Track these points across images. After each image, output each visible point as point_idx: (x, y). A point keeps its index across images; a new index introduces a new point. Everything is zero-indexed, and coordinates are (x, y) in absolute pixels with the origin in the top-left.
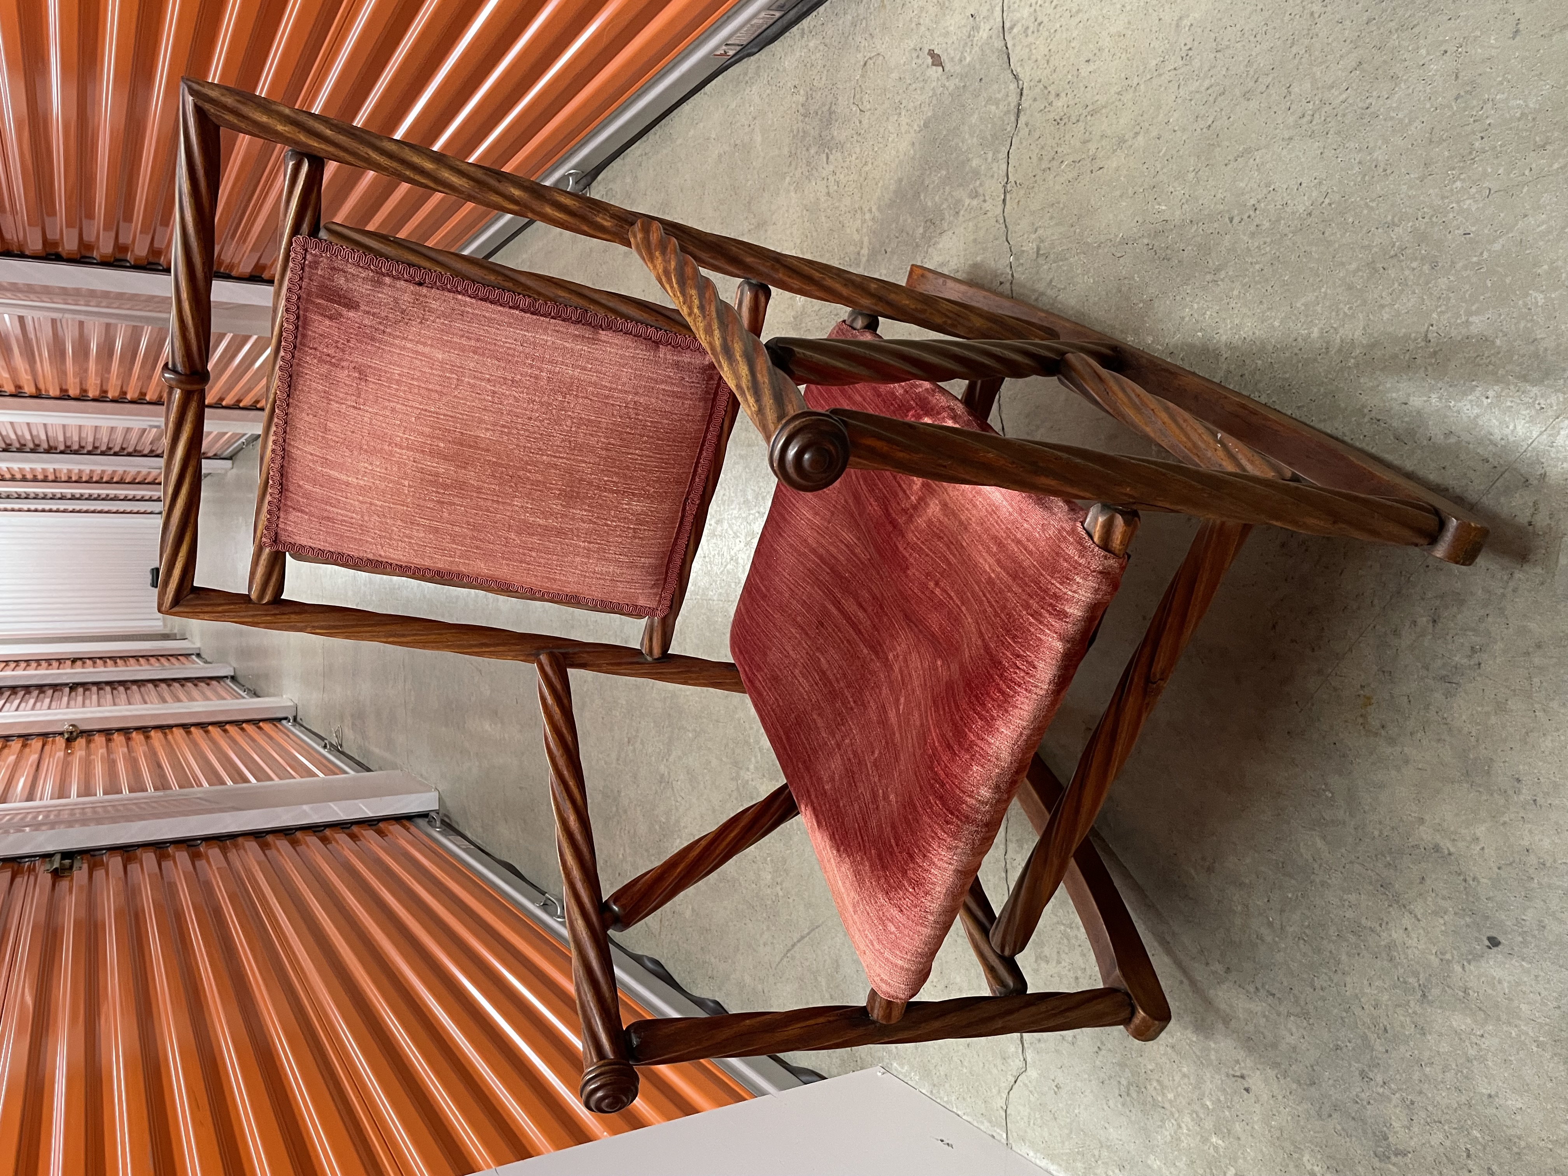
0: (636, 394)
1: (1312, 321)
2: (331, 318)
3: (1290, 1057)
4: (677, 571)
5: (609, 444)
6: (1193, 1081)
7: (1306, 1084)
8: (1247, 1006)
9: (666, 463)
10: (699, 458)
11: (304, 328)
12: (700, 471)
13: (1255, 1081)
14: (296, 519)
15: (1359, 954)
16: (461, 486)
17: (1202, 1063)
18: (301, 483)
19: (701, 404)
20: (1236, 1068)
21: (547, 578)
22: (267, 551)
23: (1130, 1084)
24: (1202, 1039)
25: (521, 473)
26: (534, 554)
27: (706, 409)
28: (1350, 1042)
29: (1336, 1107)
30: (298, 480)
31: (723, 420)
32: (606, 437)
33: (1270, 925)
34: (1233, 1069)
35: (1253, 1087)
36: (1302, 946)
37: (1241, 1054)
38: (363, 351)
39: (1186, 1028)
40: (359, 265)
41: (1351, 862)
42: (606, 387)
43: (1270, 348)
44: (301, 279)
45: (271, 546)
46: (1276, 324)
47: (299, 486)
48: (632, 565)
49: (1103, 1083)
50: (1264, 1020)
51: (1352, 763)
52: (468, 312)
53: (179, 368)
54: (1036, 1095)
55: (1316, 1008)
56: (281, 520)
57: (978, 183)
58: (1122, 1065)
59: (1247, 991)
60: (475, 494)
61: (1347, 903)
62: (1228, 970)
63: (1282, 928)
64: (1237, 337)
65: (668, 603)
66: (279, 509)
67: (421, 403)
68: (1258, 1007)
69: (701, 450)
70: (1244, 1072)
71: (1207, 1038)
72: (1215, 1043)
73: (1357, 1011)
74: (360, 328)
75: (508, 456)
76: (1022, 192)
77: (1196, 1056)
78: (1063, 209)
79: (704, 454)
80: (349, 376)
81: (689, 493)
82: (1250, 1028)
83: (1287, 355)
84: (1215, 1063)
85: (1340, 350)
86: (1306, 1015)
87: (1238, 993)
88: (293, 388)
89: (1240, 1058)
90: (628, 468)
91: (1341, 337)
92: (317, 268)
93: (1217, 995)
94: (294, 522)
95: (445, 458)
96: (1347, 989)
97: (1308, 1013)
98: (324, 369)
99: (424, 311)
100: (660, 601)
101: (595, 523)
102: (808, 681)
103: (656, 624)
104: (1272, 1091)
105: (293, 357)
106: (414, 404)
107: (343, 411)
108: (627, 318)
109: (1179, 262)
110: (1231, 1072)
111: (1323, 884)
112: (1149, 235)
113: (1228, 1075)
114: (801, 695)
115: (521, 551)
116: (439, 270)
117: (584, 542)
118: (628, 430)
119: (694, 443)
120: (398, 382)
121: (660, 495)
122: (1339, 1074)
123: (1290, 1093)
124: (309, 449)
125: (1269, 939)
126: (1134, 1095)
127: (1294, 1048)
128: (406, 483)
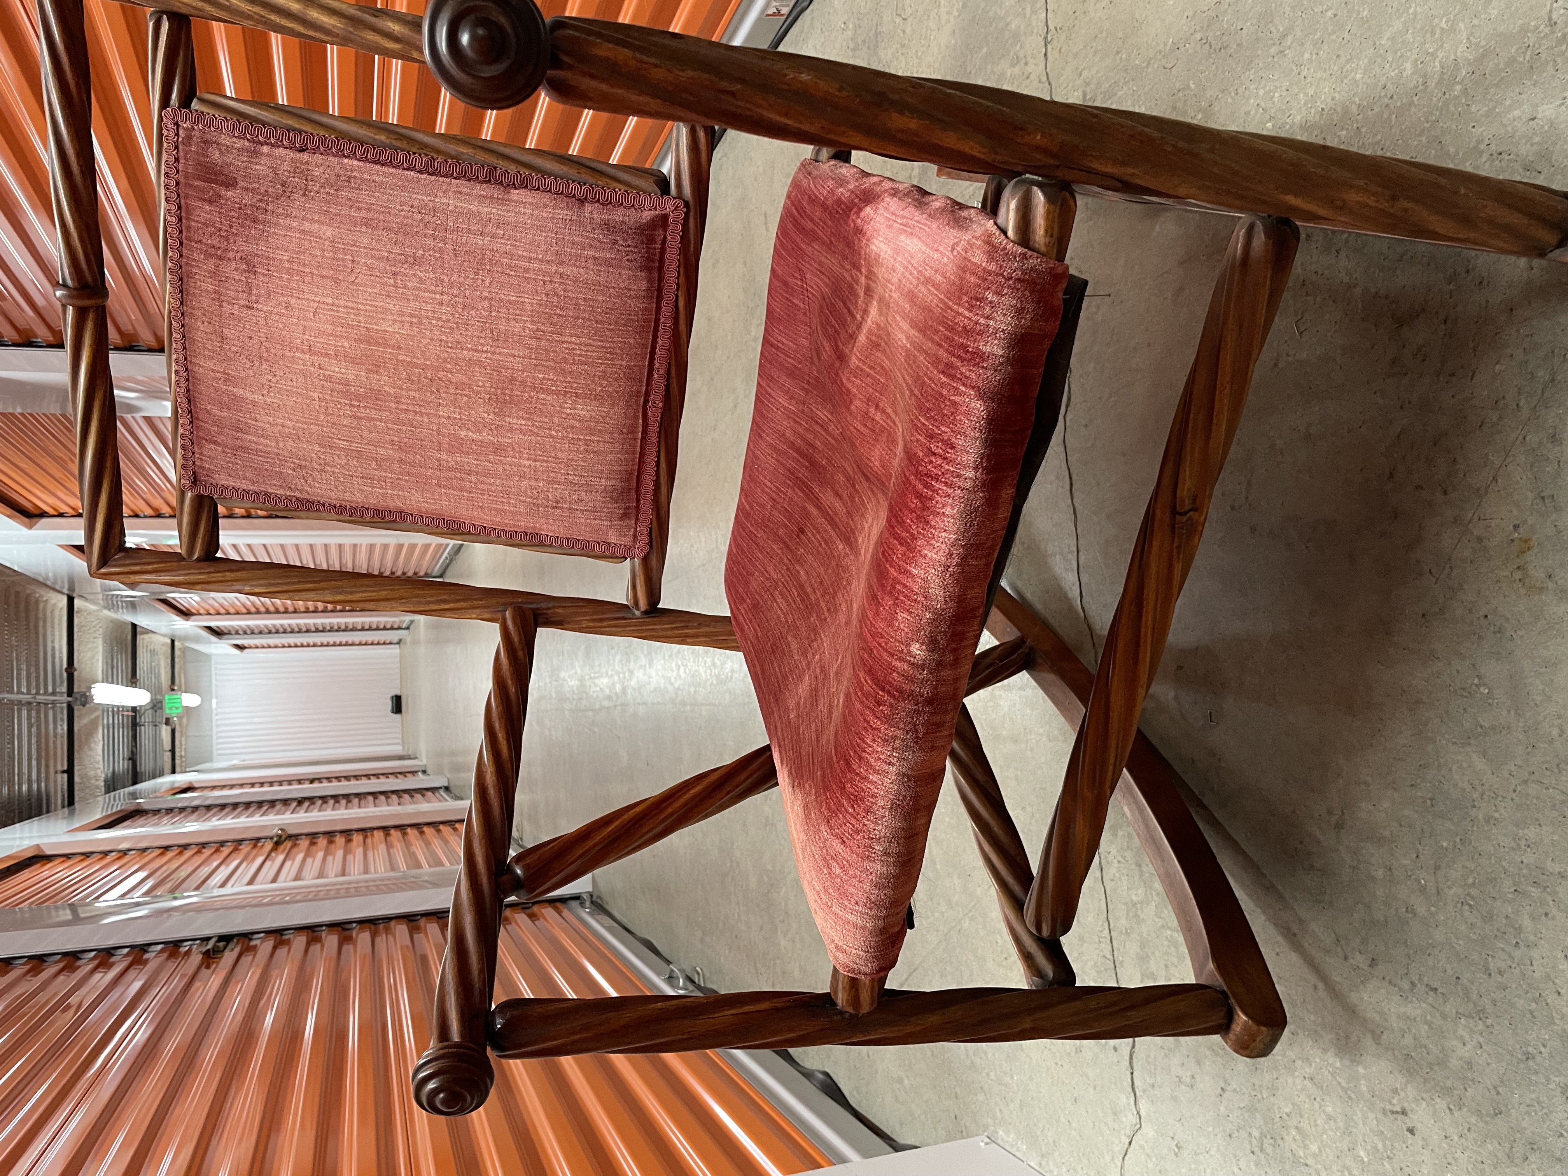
0: (561, 263)
1: (1402, 56)
2: (210, 202)
3: (1465, 1078)
4: (649, 496)
5: (538, 330)
6: (1341, 1124)
7: (1488, 1115)
8: (1402, 1010)
9: (611, 353)
10: (653, 348)
11: (188, 219)
12: (657, 365)
13: (1420, 1116)
14: (210, 453)
15: (1546, 914)
16: (376, 396)
17: (1350, 1098)
18: (209, 407)
19: (643, 274)
20: (1395, 1101)
21: (496, 509)
22: (189, 495)
23: (1263, 1135)
24: (1348, 1063)
25: (441, 374)
26: (473, 478)
27: (650, 281)
28: (1544, 1046)
29: (1532, 1146)
30: (204, 403)
31: (677, 296)
32: (532, 322)
33: (1423, 890)
34: (1390, 1103)
35: (1419, 1125)
36: (1467, 914)
37: (1398, 1081)
38: (247, 236)
39: (1325, 1051)
40: (234, 136)
41: (1525, 782)
42: (523, 256)
43: (1354, 109)
44: (177, 160)
45: (191, 488)
46: (1359, 76)
47: (207, 411)
48: (589, 488)
49: (1230, 1136)
50: (1426, 1027)
51: (1512, 638)
52: (355, 177)
53: (69, 282)
54: (1154, 1159)
55: (1494, 1002)
56: (197, 456)
57: (1018, 47)
58: (1252, 1110)
59: (1400, 990)
60: (394, 406)
61: (1523, 843)
62: (1373, 962)
63: (1438, 893)
64: (1313, 111)
65: (646, 539)
66: (193, 443)
67: (316, 295)
68: (1415, 1009)
69: (655, 337)
70: (1406, 1105)
71: (1353, 1061)
72: (1365, 1068)
73: (1552, 998)
74: (240, 208)
75: (423, 353)
76: (1063, 37)
77: (1342, 1087)
78: (1106, 37)
79: (660, 342)
80: (236, 269)
81: (647, 394)
82: (1408, 1040)
83: (1376, 110)
84: (1368, 1096)
85: (1441, 80)
86: (1480, 1014)
87: (1388, 993)
88: (185, 293)
89: (1398, 1086)
90: (565, 361)
91: (1440, 62)
92: (190, 145)
93: (1362, 999)
94: (209, 457)
95: (353, 361)
96: (1535, 968)
97: (1483, 1011)
98: (211, 264)
99: (306, 180)
100: (635, 536)
101: (538, 435)
102: (787, 601)
103: (637, 568)
104: (1444, 1129)
105: (181, 256)
106: (309, 296)
107: (236, 312)
108: (543, 173)
109: (1238, 45)
110: (1388, 1107)
111: (1488, 819)
112: (1202, 28)
113: (1384, 1111)
114: (779, 617)
115: (458, 475)
116: (322, 133)
117: (529, 459)
118: (558, 311)
119: (643, 327)
120: (289, 271)
121: (610, 396)
122: (1533, 1096)
123: (1469, 1130)
124: (210, 364)
125: (1422, 910)
126: (1269, 1150)
127: (1470, 1064)
128: (316, 395)
